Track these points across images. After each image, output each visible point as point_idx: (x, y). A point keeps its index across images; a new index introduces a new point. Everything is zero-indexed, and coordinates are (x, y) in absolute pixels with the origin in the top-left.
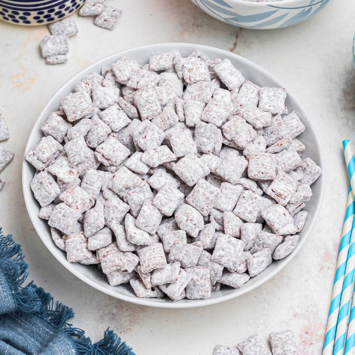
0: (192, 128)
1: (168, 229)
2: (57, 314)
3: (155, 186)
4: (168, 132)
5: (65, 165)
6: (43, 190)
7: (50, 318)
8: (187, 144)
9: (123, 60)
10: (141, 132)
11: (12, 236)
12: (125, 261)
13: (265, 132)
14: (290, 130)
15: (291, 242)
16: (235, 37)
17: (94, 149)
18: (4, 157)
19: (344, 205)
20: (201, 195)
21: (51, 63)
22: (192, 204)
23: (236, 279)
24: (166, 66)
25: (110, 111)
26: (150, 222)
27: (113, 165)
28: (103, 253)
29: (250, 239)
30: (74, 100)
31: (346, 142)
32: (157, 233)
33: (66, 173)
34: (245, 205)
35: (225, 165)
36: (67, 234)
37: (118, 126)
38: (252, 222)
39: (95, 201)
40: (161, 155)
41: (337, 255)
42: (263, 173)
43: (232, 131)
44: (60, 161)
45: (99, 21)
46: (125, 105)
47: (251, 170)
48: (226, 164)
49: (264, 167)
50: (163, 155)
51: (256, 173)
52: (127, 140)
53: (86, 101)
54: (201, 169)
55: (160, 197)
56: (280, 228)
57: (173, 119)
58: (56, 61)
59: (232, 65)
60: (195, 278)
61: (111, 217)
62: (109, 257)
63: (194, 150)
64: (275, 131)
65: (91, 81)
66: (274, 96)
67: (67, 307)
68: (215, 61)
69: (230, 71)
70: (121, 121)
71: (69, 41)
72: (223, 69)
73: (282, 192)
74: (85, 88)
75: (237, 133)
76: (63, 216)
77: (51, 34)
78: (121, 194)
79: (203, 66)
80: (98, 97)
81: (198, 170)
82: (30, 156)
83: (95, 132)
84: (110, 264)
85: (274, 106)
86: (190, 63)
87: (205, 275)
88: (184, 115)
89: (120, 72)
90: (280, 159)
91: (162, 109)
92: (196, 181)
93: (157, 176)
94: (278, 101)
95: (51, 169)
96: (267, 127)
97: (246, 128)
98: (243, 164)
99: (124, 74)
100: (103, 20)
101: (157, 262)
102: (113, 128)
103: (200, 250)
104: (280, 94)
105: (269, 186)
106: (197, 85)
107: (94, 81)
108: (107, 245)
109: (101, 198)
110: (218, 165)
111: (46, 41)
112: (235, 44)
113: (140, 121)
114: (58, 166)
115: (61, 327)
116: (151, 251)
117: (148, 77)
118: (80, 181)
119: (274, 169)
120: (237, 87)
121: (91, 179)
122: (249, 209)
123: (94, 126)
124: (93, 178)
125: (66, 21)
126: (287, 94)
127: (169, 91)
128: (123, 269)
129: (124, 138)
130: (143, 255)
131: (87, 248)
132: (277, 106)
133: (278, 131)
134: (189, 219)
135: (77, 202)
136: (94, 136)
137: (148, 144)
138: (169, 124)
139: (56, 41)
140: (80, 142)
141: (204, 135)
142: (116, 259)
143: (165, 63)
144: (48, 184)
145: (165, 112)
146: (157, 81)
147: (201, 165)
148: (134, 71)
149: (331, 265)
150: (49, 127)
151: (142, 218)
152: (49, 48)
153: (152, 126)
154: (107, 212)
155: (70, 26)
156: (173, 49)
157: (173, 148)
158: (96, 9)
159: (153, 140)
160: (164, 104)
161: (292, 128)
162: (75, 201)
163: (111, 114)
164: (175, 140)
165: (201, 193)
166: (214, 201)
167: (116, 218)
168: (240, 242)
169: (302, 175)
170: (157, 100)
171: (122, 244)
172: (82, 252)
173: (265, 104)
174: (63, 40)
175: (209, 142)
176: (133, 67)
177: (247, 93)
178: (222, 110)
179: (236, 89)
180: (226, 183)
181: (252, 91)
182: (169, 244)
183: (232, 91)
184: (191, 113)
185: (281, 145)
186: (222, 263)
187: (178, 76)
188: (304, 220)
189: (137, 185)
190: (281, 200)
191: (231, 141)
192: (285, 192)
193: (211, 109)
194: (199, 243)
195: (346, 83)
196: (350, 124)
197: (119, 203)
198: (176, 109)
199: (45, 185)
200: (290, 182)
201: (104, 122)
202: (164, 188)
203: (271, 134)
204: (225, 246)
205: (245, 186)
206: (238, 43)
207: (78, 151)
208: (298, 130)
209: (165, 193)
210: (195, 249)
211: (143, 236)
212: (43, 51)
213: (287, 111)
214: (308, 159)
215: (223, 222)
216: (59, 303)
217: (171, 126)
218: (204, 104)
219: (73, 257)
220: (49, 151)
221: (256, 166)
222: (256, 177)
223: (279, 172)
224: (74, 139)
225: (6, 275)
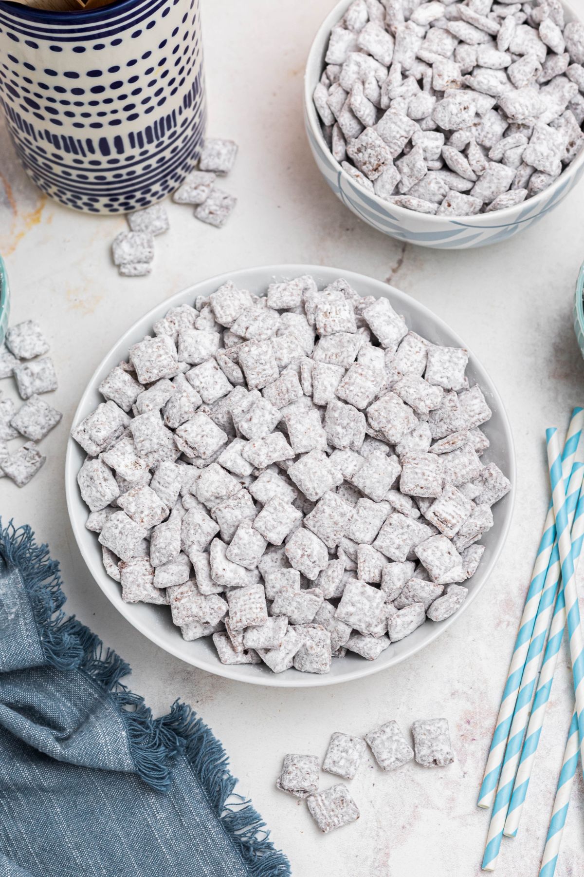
0: (323, 408)
1: (274, 564)
2: (107, 667)
3: (260, 497)
4: (285, 411)
5: (129, 451)
6: (94, 489)
7: (96, 672)
8: (312, 434)
9: (229, 288)
10: (245, 410)
11: (47, 546)
12: (207, 610)
13: (431, 416)
14: (470, 416)
15: (456, 598)
16: (400, 250)
17: (173, 430)
18: (47, 418)
19: (540, 526)
20: (327, 518)
21: (127, 274)
22: (312, 529)
23: (369, 645)
24: (292, 304)
25: (202, 370)
26: (248, 554)
27: (200, 457)
28: (176, 594)
29: (395, 587)
30: (150, 350)
31: (552, 431)
32: (257, 567)
33: (129, 464)
34: (392, 536)
35: (366, 472)
36: (124, 560)
37: (212, 395)
38: (399, 562)
39: (170, 510)
40: (271, 450)
41: (522, 605)
42: (422, 488)
43: (381, 417)
44: (123, 445)
45: (203, 213)
46: (226, 363)
47: (404, 482)
48: (367, 470)
49: (425, 477)
50: (275, 451)
51: (412, 486)
52: (223, 419)
53: (167, 353)
54: (330, 476)
55: (265, 517)
56: (442, 574)
57: (294, 393)
58: (133, 272)
59: (391, 307)
60: (309, 644)
61: (191, 539)
62: (183, 601)
63: (322, 444)
64: (446, 419)
65: (179, 318)
66: (450, 361)
67: (122, 660)
68: (366, 300)
69: (387, 318)
70: (218, 387)
71: (155, 242)
72: (375, 315)
73: (449, 518)
74: (168, 329)
75: (389, 422)
76: (121, 533)
77: (131, 230)
78: (209, 505)
79: (347, 308)
80: (187, 347)
81: (325, 478)
82: (78, 433)
83: (176, 404)
84: (184, 613)
85: (448, 378)
86: (327, 302)
87: (324, 641)
88: (312, 386)
89: (222, 309)
90: (450, 465)
91: (280, 372)
92: (320, 495)
93: (264, 482)
94: (454, 370)
95: (107, 458)
96: (435, 410)
97: (403, 414)
98: (394, 471)
99: (228, 313)
100: (207, 211)
101: (254, 616)
102: (204, 397)
103: (318, 602)
104: (458, 358)
105: (430, 506)
106: (335, 338)
107: (183, 319)
108: (182, 583)
109: (179, 506)
110: (357, 468)
111: (121, 241)
112: (400, 262)
113: (246, 390)
114: (119, 454)
115: (111, 690)
116: (246, 598)
117: (263, 320)
118: (150, 476)
119: (440, 482)
120: (395, 342)
121: (166, 477)
122: (397, 541)
123: (177, 394)
124: (168, 477)
125: (152, 211)
126: (469, 359)
127: (293, 346)
128: (204, 621)
129: (220, 416)
130: (234, 601)
131: (152, 583)
132: (452, 378)
133: (451, 419)
134: (306, 553)
135: (142, 512)
136: (175, 410)
137: (254, 430)
138: (287, 400)
139: (135, 242)
140: (153, 419)
141: (339, 422)
142: (194, 606)
143: (290, 298)
144: (102, 481)
145: (284, 380)
146: (275, 328)
147: (330, 470)
148: (244, 307)
149: (512, 620)
150: (111, 389)
151: (236, 547)
152: (124, 252)
153: (262, 403)
154: (185, 531)
155: (158, 218)
156: (305, 275)
157: (291, 438)
158: (198, 194)
159: (262, 424)
160: (283, 365)
161: (472, 414)
162: (139, 510)
163: (203, 375)
164: (294, 426)
165: (326, 515)
166: (345, 527)
167: (199, 542)
168: (380, 593)
169: (482, 488)
170: (273, 359)
171: (204, 585)
172: (145, 589)
173: (435, 373)
174: (145, 241)
175: (345, 433)
176: (243, 302)
177: (409, 353)
178: (369, 384)
179: (393, 346)
180: (366, 499)
181: (418, 349)
182: (273, 587)
183: (387, 350)
184: (323, 384)
185: (453, 443)
186: (350, 623)
187: (308, 321)
188: (478, 560)
189: (232, 493)
190: (447, 529)
191: (379, 431)
192: (453, 517)
193: (352, 381)
194: (317, 590)
195: (559, 335)
196: (560, 400)
197: (204, 520)
198: (300, 374)
199: (97, 482)
200: (461, 503)
201: (193, 386)
202: (271, 502)
203: (440, 421)
204: (356, 598)
205: (393, 505)
206: (405, 260)
207: (149, 433)
208: (481, 417)
209: (272, 511)
210: (311, 600)
211: (235, 573)
212: (116, 256)
213: (467, 383)
214: (492, 465)
215: (356, 558)
216: (110, 651)
217: (291, 403)
218: (343, 370)
219: (132, 596)
220: (107, 428)
221: (412, 476)
222: (412, 493)
223: (447, 487)
224: (145, 412)
225: (33, 609)
